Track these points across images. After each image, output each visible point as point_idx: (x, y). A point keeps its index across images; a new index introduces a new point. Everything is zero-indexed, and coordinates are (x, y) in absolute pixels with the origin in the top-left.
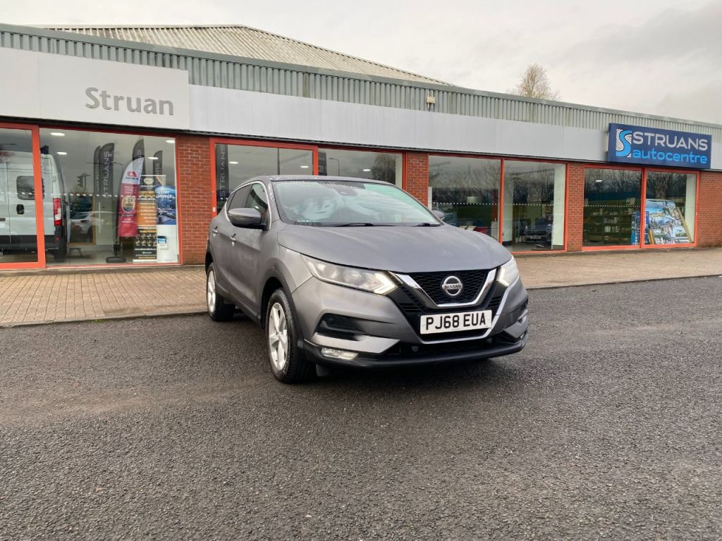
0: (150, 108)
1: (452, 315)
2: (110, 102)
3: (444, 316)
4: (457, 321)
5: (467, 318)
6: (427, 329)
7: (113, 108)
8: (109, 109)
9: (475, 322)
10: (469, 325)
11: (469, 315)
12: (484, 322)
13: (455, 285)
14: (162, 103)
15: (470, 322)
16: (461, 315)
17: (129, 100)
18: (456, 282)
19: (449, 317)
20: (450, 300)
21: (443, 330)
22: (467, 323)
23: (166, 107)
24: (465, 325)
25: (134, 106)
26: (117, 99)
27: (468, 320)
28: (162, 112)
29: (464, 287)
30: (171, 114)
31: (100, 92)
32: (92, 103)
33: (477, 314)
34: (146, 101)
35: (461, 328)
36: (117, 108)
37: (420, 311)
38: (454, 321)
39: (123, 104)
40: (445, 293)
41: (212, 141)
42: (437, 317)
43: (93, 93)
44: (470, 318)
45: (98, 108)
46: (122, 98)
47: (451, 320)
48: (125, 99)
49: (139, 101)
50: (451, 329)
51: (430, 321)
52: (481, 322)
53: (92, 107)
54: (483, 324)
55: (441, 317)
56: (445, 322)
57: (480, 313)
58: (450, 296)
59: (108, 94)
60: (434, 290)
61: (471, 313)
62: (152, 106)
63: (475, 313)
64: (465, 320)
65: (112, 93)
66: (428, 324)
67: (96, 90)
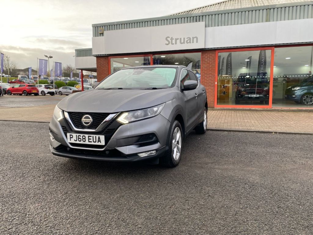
0: (188, 41)
1: (82, 135)
2: (174, 41)
3: (78, 135)
4: (85, 139)
5: (90, 138)
6: (70, 140)
7: (175, 43)
8: (173, 44)
9: (95, 141)
10: (91, 142)
11: (91, 136)
12: (100, 141)
13: (88, 120)
14: (193, 38)
15: (92, 140)
16: (87, 136)
17: (181, 39)
18: (89, 118)
19: (80, 136)
20: (84, 127)
21: (78, 142)
22: (90, 140)
23: (195, 39)
24: (89, 142)
25: (182, 41)
26: (176, 39)
27: (91, 139)
28: (193, 42)
29: (93, 121)
30: (197, 42)
31: (170, 38)
32: (167, 43)
33: (96, 137)
34: (187, 38)
35: (87, 142)
36: (176, 43)
37: (68, 131)
38: (83, 139)
39: (178, 41)
40: (82, 123)
41: (217, 52)
42: (74, 135)
43: (168, 39)
44: (91, 138)
45: (170, 44)
46: (178, 39)
47: (81, 138)
48: (179, 39)
49: (184, 39)
50: (82, 142)
51: (71, 136)
52: (98, 141)
53: (167, 44)
54: (99, 142)
55: (76, 135)
56: (79, 138)
57: (97, 136)
58: (85, 125)
59: (173, 38)
60: (78, 122)
61: (92, 135)
62: (190, 40)
63: (94, 136)
64: (89, 139)
65: (174, 38)
66: (71, 138)
67: (169, 37)
